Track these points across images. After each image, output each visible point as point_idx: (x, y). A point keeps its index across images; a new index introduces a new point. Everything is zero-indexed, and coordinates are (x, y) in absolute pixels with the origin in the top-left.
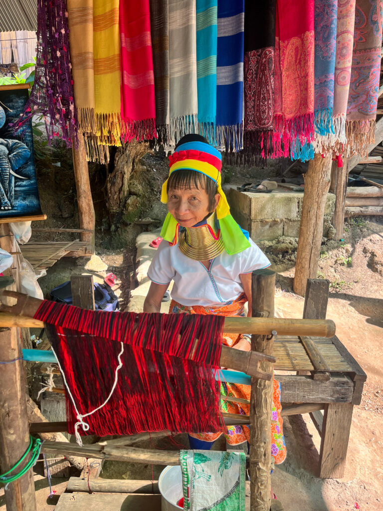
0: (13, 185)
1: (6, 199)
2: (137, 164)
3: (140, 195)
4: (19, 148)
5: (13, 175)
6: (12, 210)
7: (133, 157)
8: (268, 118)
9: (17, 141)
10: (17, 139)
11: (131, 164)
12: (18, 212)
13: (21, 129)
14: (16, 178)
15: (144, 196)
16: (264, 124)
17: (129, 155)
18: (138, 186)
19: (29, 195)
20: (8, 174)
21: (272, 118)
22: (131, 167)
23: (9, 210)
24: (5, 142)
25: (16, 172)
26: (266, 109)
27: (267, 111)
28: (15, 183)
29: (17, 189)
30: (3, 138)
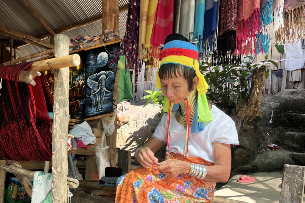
0: (104, 96)
1: (100, 105)
2: (245, 124)
3: (247, 148)
4: (110, 75)
5: (105, 91)
6: (101, 110)
7: (243, 119)
8: (231, 22)
9: (110, 71)
10: (110, 70)
11: (240, 124)
12: (103, 112)
13: (114, 64)
14: (106, 92)
15: (250, 149)
16: (228, 27)
17: (240, 117)
18: (246, 141)
19: (109, 101)
20: (103, 90)
21: (233, 21)
22: (240, 126)
23: (100, 111)
24: (106, 73)
25: (107, 89)
26: (229, 16)
27: (230, 17)
28: (105, 94)
29: (105, 98)
30: (105, 71)
